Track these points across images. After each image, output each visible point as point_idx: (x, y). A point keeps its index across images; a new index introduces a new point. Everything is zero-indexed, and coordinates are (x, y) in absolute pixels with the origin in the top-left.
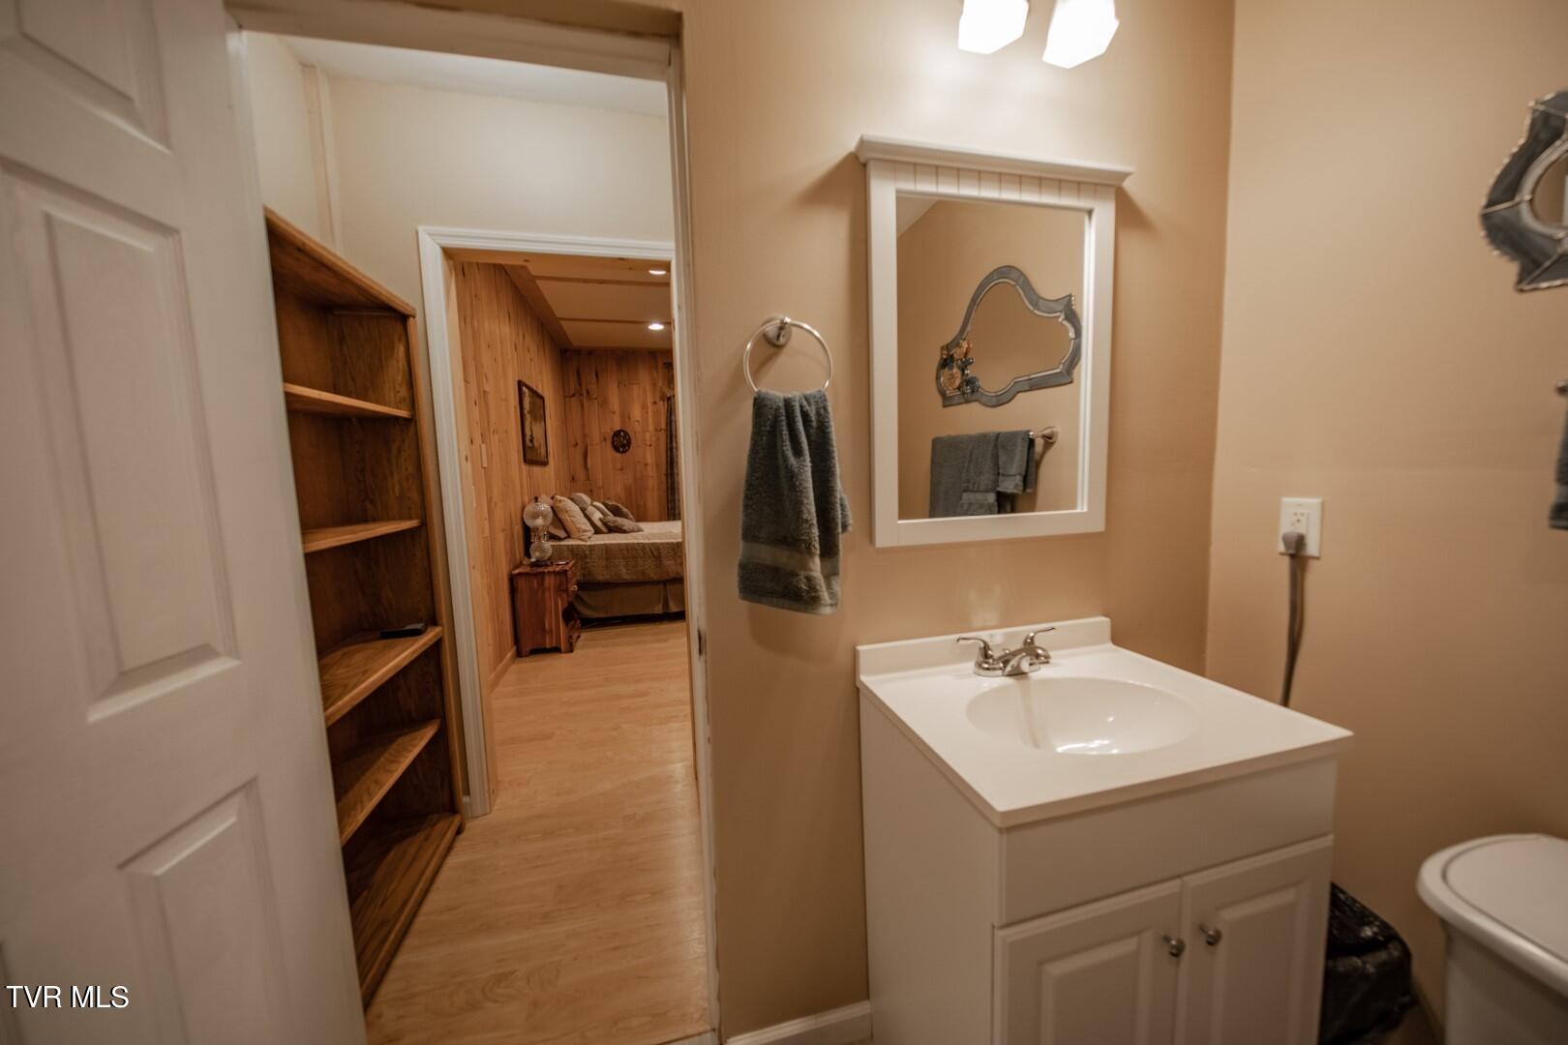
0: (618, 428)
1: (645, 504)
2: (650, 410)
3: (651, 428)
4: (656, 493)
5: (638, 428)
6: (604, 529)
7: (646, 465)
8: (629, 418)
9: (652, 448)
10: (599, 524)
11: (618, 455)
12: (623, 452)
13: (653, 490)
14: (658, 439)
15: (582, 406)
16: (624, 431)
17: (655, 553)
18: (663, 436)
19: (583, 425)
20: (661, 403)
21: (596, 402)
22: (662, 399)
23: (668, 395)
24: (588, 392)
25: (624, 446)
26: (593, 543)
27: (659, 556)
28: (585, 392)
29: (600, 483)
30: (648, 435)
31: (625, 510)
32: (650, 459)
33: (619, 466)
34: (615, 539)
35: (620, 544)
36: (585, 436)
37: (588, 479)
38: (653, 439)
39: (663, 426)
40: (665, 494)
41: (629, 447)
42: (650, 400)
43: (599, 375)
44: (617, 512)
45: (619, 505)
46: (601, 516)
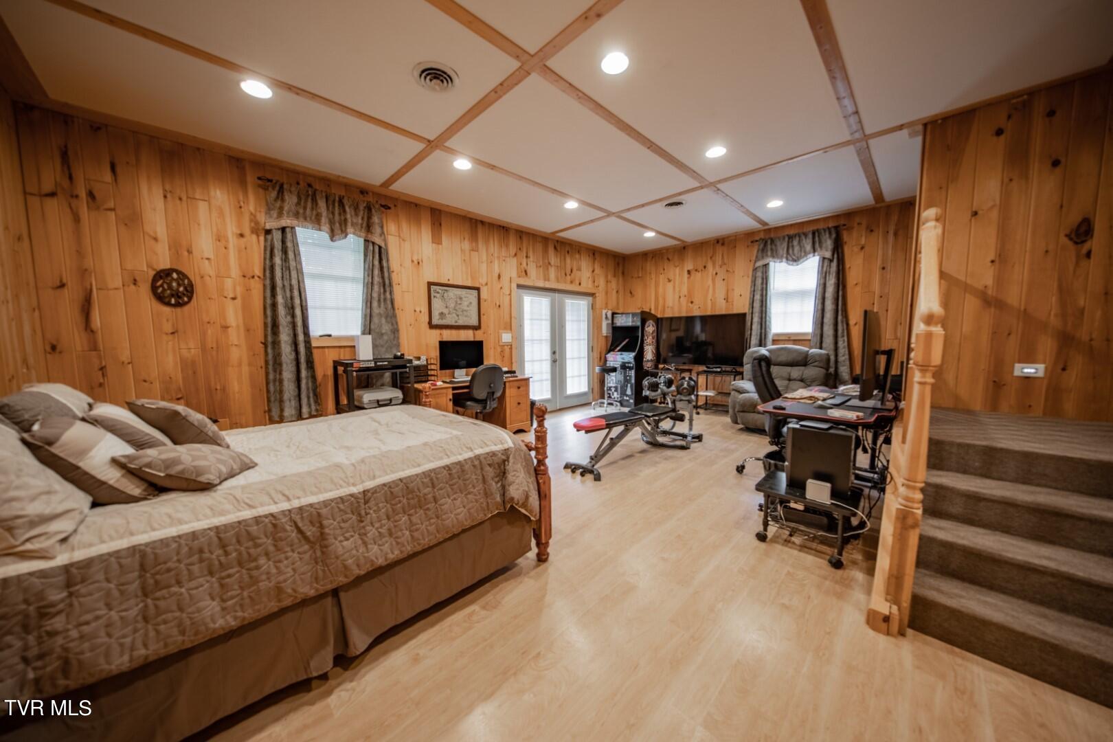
0: (164, 263)
1: (224, 389)
2: (231, 246)
3: (235, 272)
4: (245, 369)
5: (208, 269)
6: (135, 489)
7: (225, 327)
8: (190, 252)
9: (239, 301)
10: (112, 476)
11: (167, 310)
12: (178, 305)
13: (240, 365)
14: (248, 290)
15: (77, 219)
16: (178, 272)
17: (310, 531)
18: (257, 288)
19: (80, 254)
20: (254, 237)
21: (112, 215)
22: (255, 231)
23: (268, 227)
24: (91, 195)
25: (177, 295)
26: (80, 555)
27: (323, 536)
28: (83, 194)
29: (125, 356)
30: (229, 283)
31: (196, 417)
32: (233, 315)
33: (168, 327)
34: (174, 521)
35: (194, 535)
36: (83, 273)
37: (94, 347)
38: (238, 289)
39: (258, 271)
40: (263, 372)
41: (190, 299)
42: (231, 229)
43: (118, 170)
44: (176, 429)
45: (180, 408)
46: (122, 449)
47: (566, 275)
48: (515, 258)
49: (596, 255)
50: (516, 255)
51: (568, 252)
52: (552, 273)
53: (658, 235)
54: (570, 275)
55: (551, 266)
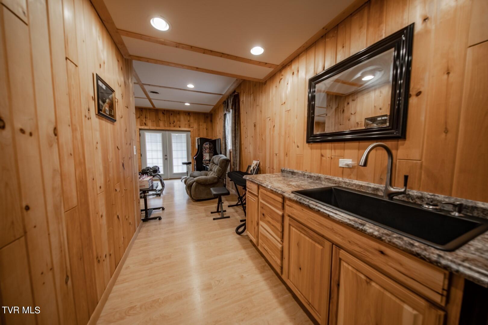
47: (170, 124)
48: (139, 119)
49: (191, 114)
50: (139, 117)
51: (171, 114)
52: (161, 123)
53: (191, 104)
54: (173, 124)
55: (161, 121)
